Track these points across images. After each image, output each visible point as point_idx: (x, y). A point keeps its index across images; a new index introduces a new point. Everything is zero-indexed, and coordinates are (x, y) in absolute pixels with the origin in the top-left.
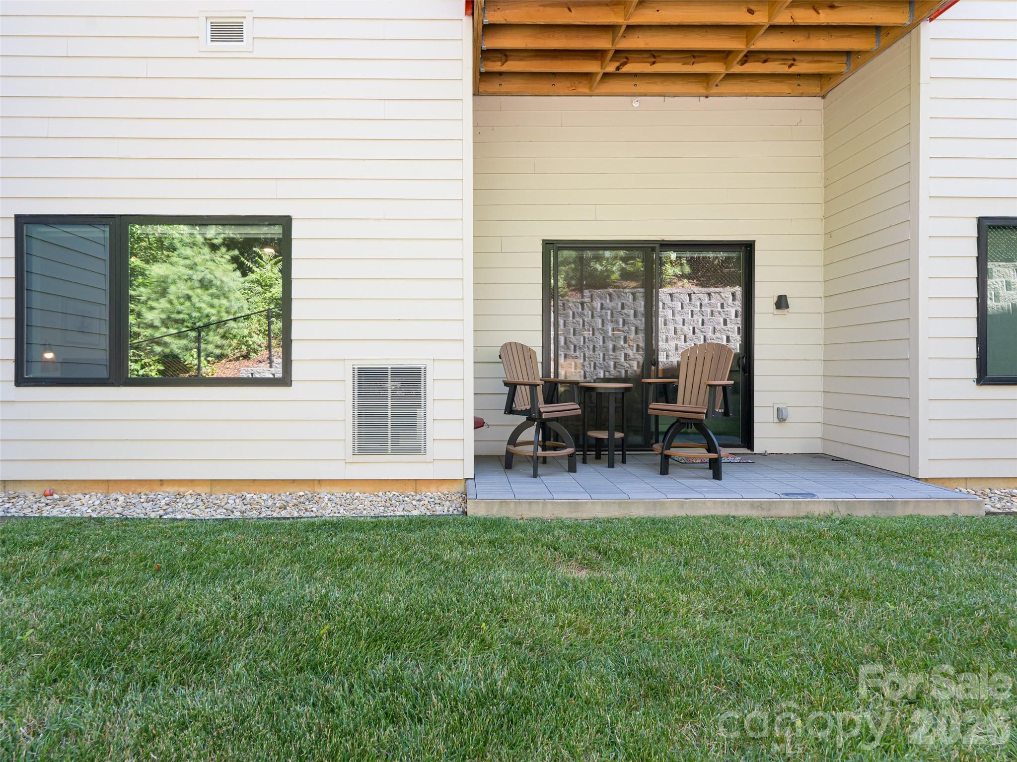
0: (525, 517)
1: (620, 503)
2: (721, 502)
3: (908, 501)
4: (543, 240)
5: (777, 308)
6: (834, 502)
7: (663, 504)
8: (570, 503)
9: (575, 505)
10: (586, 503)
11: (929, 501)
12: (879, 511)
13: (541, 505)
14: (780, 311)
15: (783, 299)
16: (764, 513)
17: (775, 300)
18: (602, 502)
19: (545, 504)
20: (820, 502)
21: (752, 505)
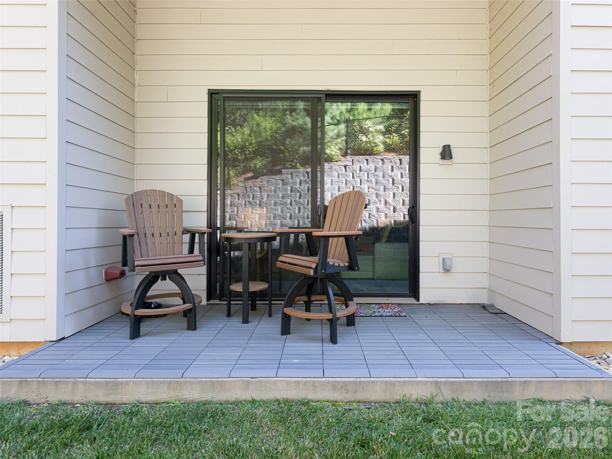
0: (50, 400)
1: (170, 383)
2: (296, 382)
3: (528, 382)
4: (209, 90)
5: (441, 159)
6: (436, 383)
7: (223, 384)
8: (107, 382)
9: (114, 386)
10: (127, 383)
11: (554, 382)
12: (492, 394)
13: (70, 385)
14: (445, 162)
15: (447, 148)
16: (350, 397)
17: (441, 150)
18: (147, 382)
19: (75, 383)
20: (418, 382)
21: (334, 386)
